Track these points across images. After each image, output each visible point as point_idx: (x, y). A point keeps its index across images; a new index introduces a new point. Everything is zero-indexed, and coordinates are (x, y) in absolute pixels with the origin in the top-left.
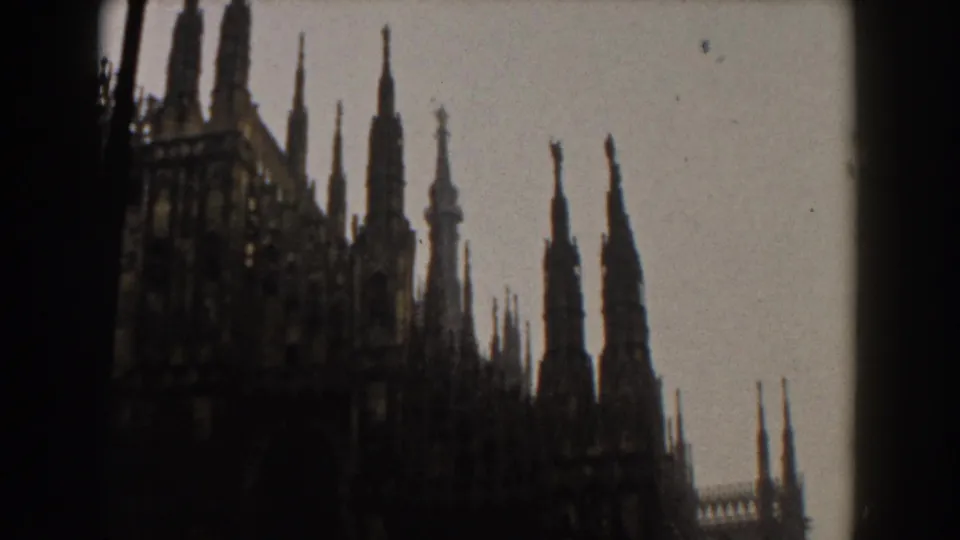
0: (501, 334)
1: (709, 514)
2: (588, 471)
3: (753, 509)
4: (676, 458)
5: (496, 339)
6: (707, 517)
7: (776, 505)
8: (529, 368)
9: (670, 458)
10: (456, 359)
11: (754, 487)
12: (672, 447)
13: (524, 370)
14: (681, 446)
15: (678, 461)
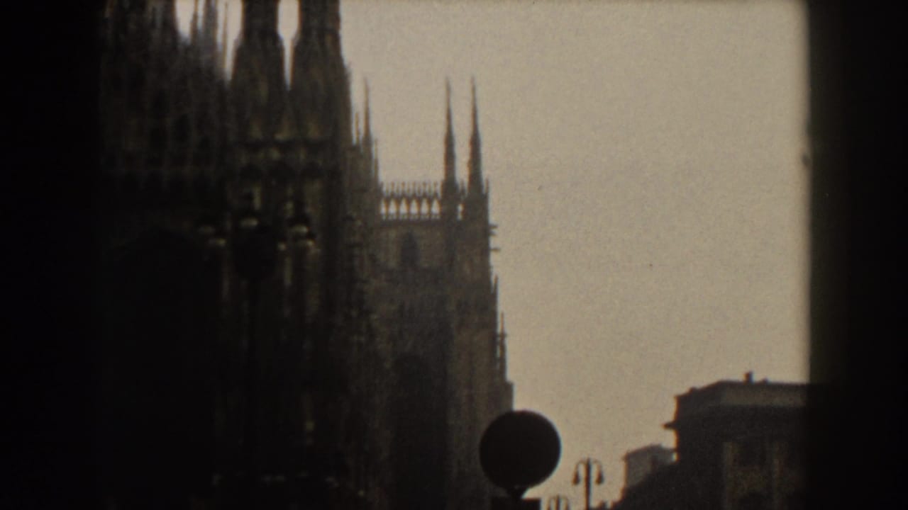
0: (201, 12)
1: (393, 209)
2: (275, 154)
3: (436, 209)
4: (362, 151)
5: (195, 17)
6: (389, 210)
7: (460, 208)
8: (225, 45)
9: (355, 149)
10: (156, 34)
11: (439, 188)
12: (358, 138)
13: (220, 48)
14: (368, 140)
15: (364, 153)
